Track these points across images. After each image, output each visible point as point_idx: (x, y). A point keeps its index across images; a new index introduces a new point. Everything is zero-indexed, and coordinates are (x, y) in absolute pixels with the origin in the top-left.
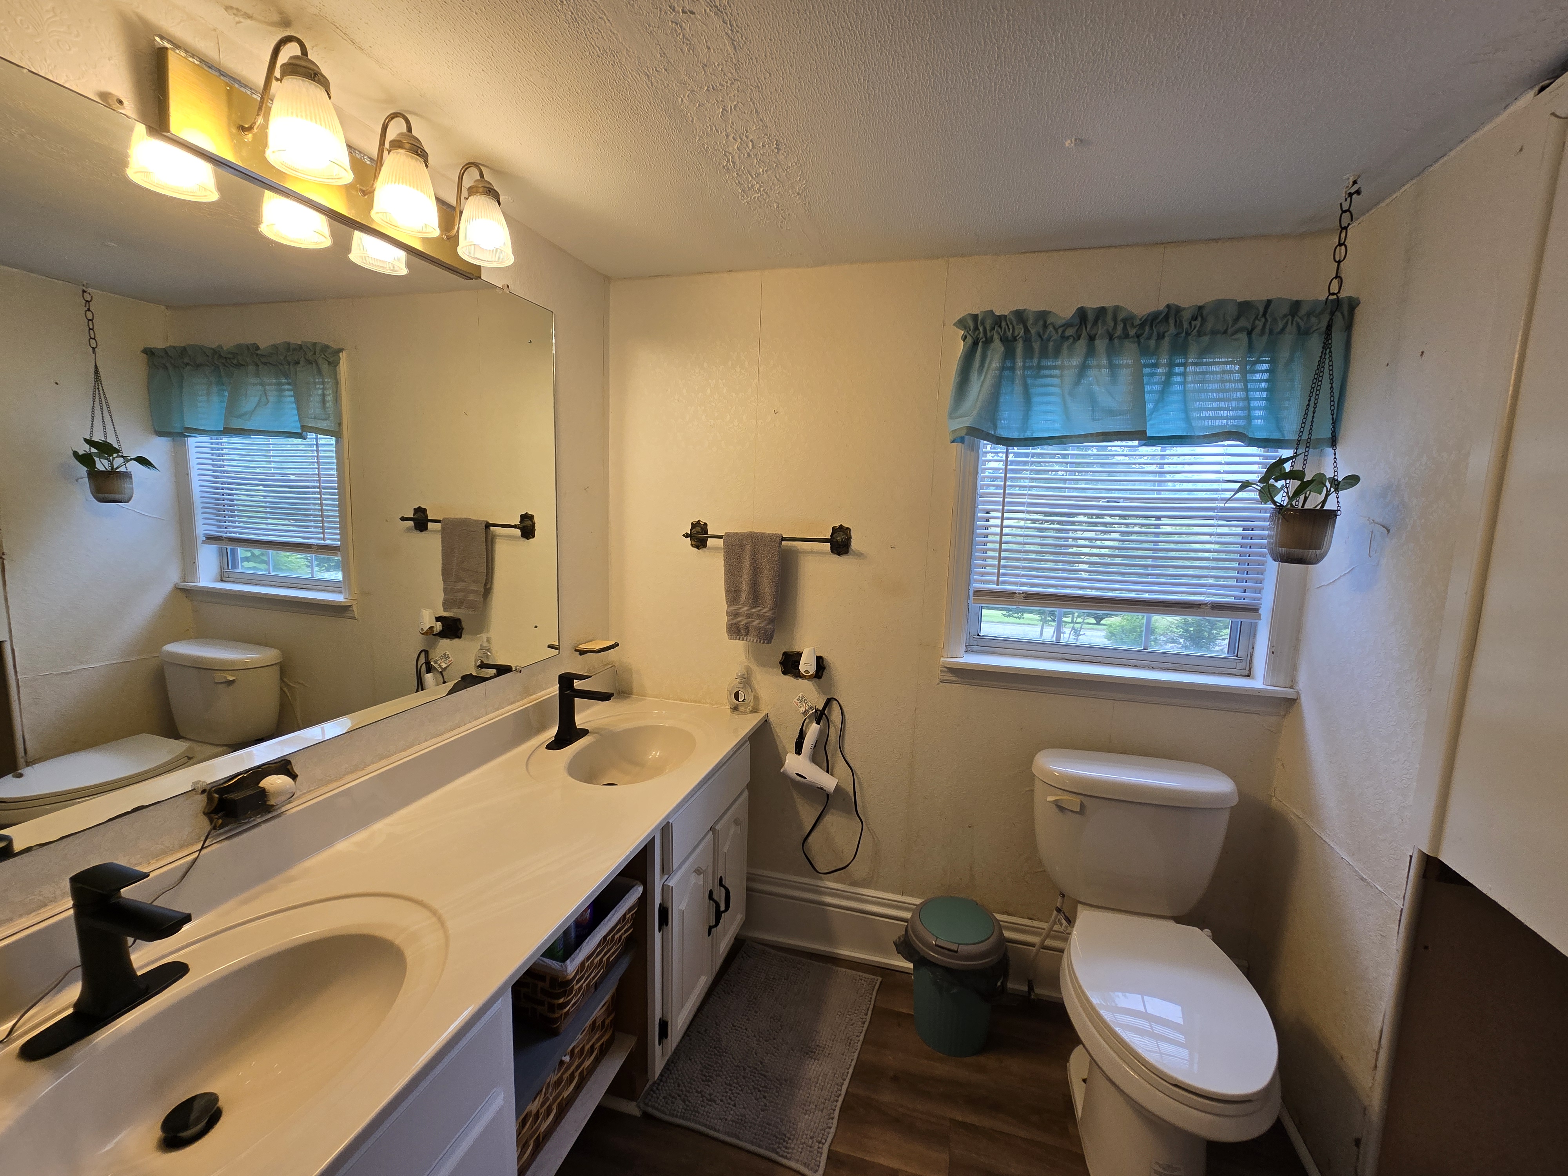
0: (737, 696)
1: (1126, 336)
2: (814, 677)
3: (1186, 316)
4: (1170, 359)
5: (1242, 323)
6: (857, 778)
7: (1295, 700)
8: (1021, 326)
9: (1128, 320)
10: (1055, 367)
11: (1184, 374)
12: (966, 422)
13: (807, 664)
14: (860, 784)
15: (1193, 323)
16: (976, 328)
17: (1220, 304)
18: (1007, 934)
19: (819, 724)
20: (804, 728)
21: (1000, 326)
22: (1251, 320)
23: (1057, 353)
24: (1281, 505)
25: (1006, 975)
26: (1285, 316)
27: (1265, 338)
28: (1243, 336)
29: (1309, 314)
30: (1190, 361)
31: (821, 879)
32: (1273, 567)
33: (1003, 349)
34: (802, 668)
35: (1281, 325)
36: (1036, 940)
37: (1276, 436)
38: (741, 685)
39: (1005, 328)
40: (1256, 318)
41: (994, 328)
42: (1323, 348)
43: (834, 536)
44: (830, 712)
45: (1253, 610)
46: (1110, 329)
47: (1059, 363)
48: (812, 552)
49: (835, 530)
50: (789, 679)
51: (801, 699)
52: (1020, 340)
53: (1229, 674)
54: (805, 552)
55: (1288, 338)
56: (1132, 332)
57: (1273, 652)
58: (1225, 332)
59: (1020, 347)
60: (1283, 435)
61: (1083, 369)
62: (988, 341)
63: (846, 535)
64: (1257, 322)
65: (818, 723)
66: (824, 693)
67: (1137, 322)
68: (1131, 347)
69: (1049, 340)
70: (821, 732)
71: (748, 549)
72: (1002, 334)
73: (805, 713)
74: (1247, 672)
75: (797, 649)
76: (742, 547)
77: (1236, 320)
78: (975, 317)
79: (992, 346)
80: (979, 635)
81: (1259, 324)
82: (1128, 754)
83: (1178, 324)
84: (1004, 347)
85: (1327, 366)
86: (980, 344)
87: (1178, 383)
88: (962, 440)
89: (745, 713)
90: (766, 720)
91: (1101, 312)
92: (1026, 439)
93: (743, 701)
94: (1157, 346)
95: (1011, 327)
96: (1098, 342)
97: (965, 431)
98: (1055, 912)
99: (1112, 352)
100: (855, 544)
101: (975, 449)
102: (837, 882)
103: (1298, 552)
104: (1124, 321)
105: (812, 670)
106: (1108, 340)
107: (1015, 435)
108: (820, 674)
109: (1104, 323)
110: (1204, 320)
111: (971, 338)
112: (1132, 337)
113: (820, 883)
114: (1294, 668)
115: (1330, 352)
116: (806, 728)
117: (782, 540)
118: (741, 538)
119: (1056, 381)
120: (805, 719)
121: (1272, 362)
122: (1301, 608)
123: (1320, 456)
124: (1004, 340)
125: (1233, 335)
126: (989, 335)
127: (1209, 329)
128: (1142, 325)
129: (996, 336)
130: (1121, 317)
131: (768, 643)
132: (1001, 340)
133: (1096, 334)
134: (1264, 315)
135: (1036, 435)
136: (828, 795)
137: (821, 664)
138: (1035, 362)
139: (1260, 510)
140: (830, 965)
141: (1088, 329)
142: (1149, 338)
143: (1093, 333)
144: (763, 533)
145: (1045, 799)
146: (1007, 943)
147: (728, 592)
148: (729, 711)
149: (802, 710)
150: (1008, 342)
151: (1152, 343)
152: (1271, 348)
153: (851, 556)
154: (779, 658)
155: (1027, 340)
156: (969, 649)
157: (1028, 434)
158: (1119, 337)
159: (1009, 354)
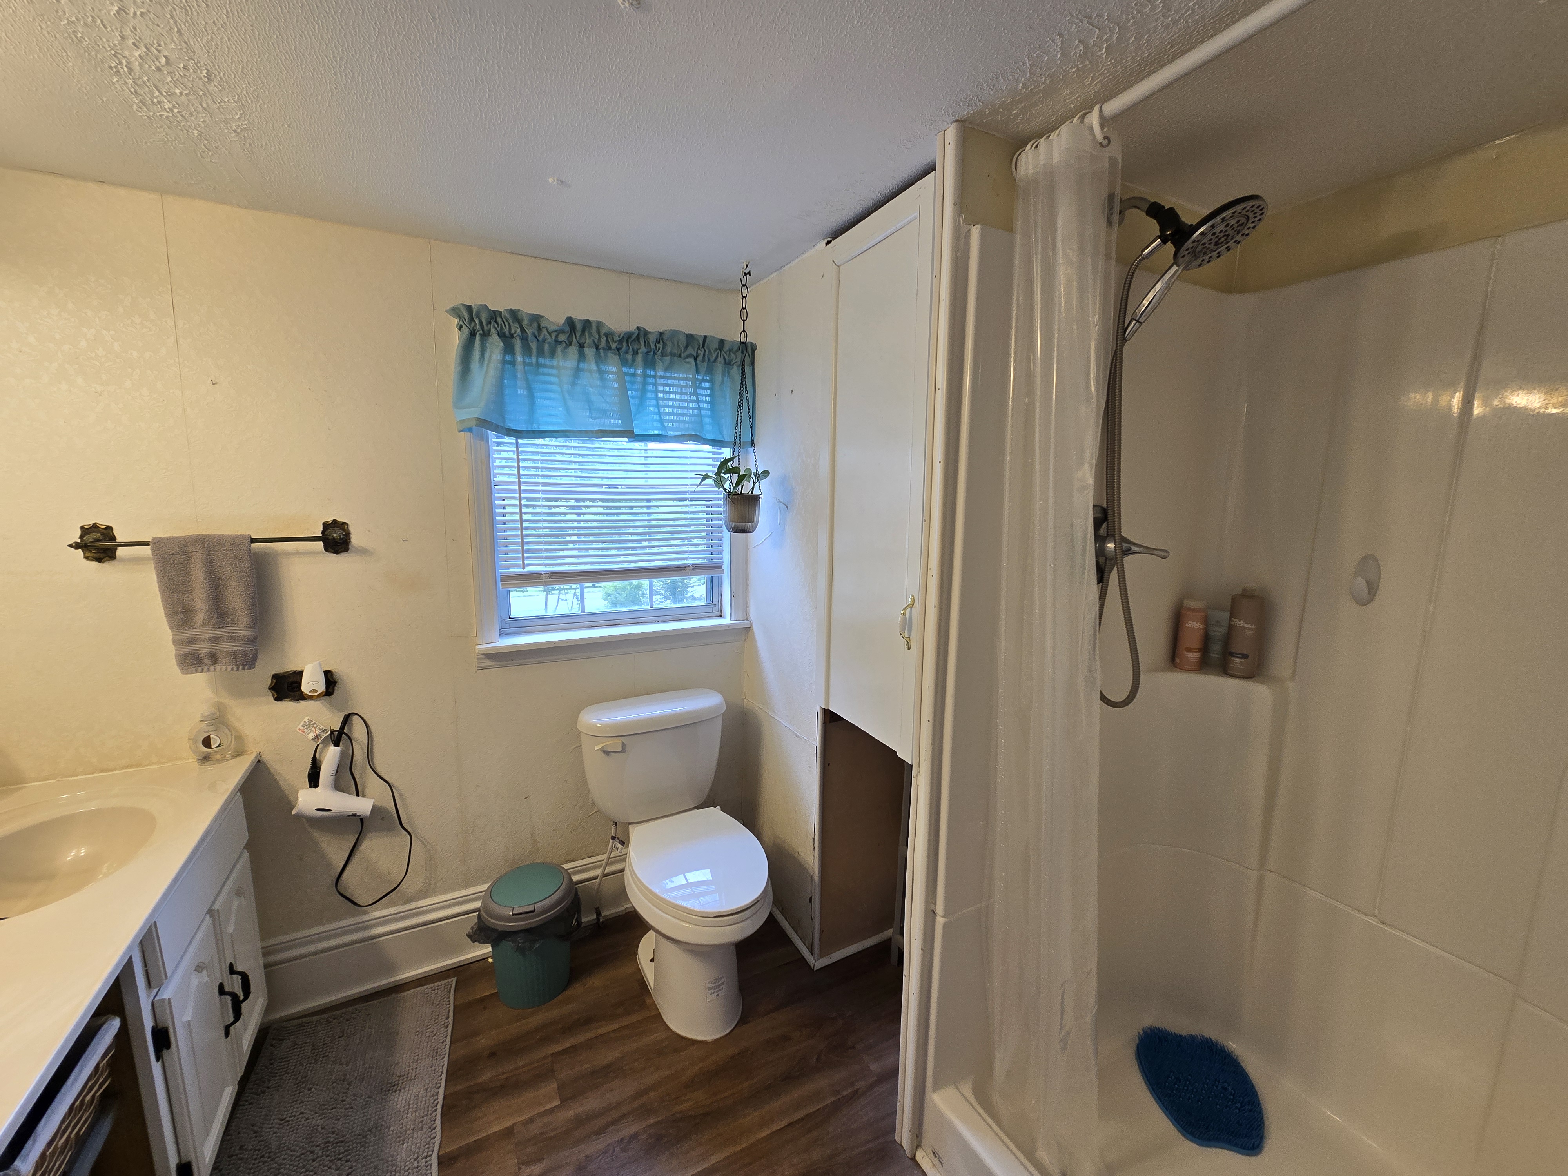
0: (207, 743)
1: (610, 348)
2: (325, 695)
3: (652, 338)
4: (644, 371)
5: (690, 351)
6: (397, 790)
7: (750, 628)
8: (517, 325)
9: (609, 335)
10: (552, 367)
11: (655, 384)
12: (474, 413)
13: (311, 682)
14: (401, 796)
15: (657, 345)
16: (472, 320)
17: (674, 333)
18: (575, 878)
19: (338, 746)
20: (317, 756)
21: (496, 321)
22: (696, 350)
23: (553, 354)
24: (730, 492)
25: (579, 911)
26: (716, 350)
27: (706, 363)
28: (692, 360)
29: (730, 351)
30: (659, 374)
31: (367, 913)
32: (727, 535)
33: (502, 344)
34: (305, 688)
35: (714, 356)
36: (598, 872)
37: (719, 438)
38: (212, 728)
39: (501, 324)
40: (699, 348)
41: (490, 323)
42: (742, 380)
43: (326, 533)
44: (350, 729)
45: (718, 567)
46: (596, 341)
47: (555, 363)
48: (297, 553)
49: (326, 526)
50: (287, 706)
51: (308, 725)
52: (518, 338)
53: (709, 617)
54: (287, 554)
55: (719, 366)
56: (614, 346)
57: (733, 596)
58: (680, 356)
59: (518, 344)
60: (723, 437)
61: (578, 371)
62: (486, 335)
63: (344, 530)
64: (699, 351)
65: (337, 744)
66: (340, 710)
67: (616, 338)
68: (613, 358)
69: (544, 341)
70: (343, 755)
71: (198, 557)
72: (499, 329)
73: (317, 737)
74: (719, 614)
75: (291, 667)
76: (187, 555)
77: (686, 347)
78: (469, 308)
79: (490, 340)
80: (510, 618)
81: (701, 353)
82: (649, 694)
83: (647, 344)
84: (503, 342)
85: (744, 393)
86: (478, 337)
87: (651, 391)
88: (470, 430)
89: (224, 759)
90: (259, 761)
91: (587, 324)
92: (534, 432)
93: (218, 746)
94: (634, 360)
95: (507, 324)
96: (586, 350)
97: (475, 422)
98: (611, 841)
99: (599, 359)
100: (355, 540)
101: (485, 439)
102: (388, 907)
103: (742, 525)
104: (606, 335)
105: (321, 687)
106: (595, 350)
107: (524, 428)
108: (330, 690)
109: (591, 334)
110: (665, 344)
111: (467, 329)
112: (613, 350)
113: (366, 917)
114: (747, 606)
115: (745, 384)
116: (320, 755)
117: (252, 543)
118: (182, 543)
119: (554, 379)
120: (318, 745)
121: (711, 381)
122: (746, 562)
123: (746, 454)
124: (502, 335)
125: (685, 359)
126: (485, 328)
127: (668, 352)
128: (620, 341)
129: (493, 331)
130: (603, 331)
131: (250, 668)
132: (498, 335)
133: (585, 343)
134: (703, 347)
135: (542, 428)
136: (362, 820)
137: (331, 679)
138: (534, 360)
139: (715, 492)
140: (393, 995)
141: (577, 338)
142: (627, 352)
143: (582, 341)
144: (219, 535)
145: (591, 750)
146: (576, 886)
147: (171, 614)
148: (196, 764)
149: (312, 736)
150: (506, 338)
151: (629, 357)
152: (710, 371)
153: (352, 554)
154: (268, 682)
155: (524, 339)
156: (502, 632)
157: (535, 427)
158: (604, 349)
159: (509, 349)
